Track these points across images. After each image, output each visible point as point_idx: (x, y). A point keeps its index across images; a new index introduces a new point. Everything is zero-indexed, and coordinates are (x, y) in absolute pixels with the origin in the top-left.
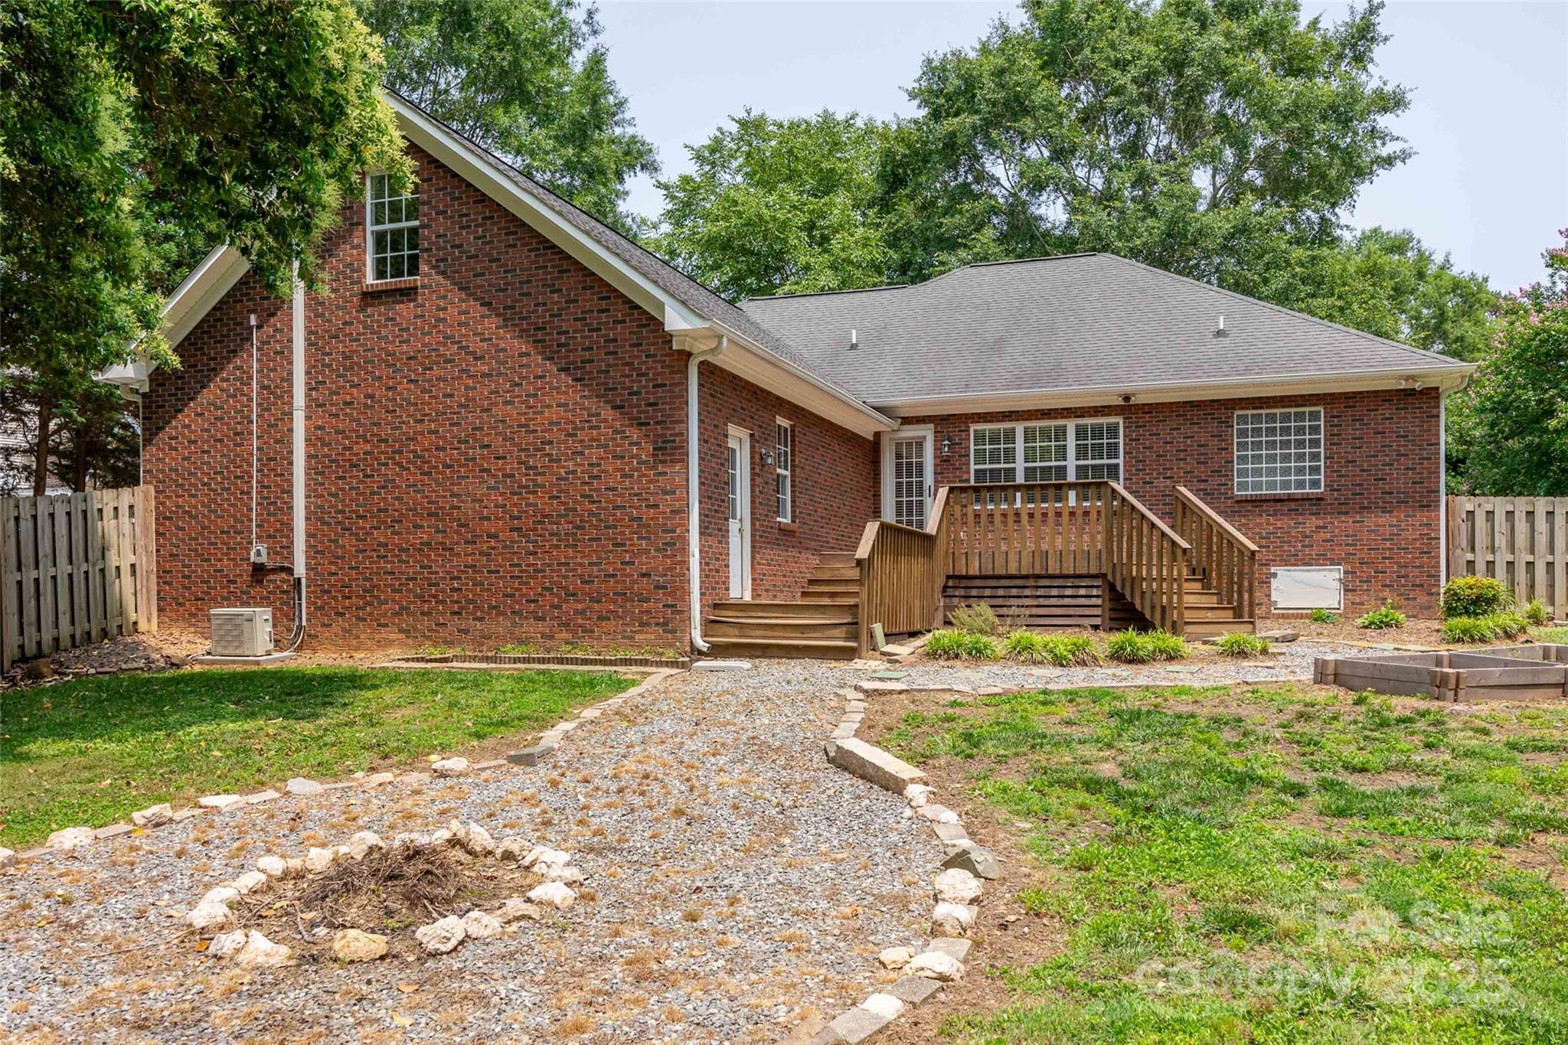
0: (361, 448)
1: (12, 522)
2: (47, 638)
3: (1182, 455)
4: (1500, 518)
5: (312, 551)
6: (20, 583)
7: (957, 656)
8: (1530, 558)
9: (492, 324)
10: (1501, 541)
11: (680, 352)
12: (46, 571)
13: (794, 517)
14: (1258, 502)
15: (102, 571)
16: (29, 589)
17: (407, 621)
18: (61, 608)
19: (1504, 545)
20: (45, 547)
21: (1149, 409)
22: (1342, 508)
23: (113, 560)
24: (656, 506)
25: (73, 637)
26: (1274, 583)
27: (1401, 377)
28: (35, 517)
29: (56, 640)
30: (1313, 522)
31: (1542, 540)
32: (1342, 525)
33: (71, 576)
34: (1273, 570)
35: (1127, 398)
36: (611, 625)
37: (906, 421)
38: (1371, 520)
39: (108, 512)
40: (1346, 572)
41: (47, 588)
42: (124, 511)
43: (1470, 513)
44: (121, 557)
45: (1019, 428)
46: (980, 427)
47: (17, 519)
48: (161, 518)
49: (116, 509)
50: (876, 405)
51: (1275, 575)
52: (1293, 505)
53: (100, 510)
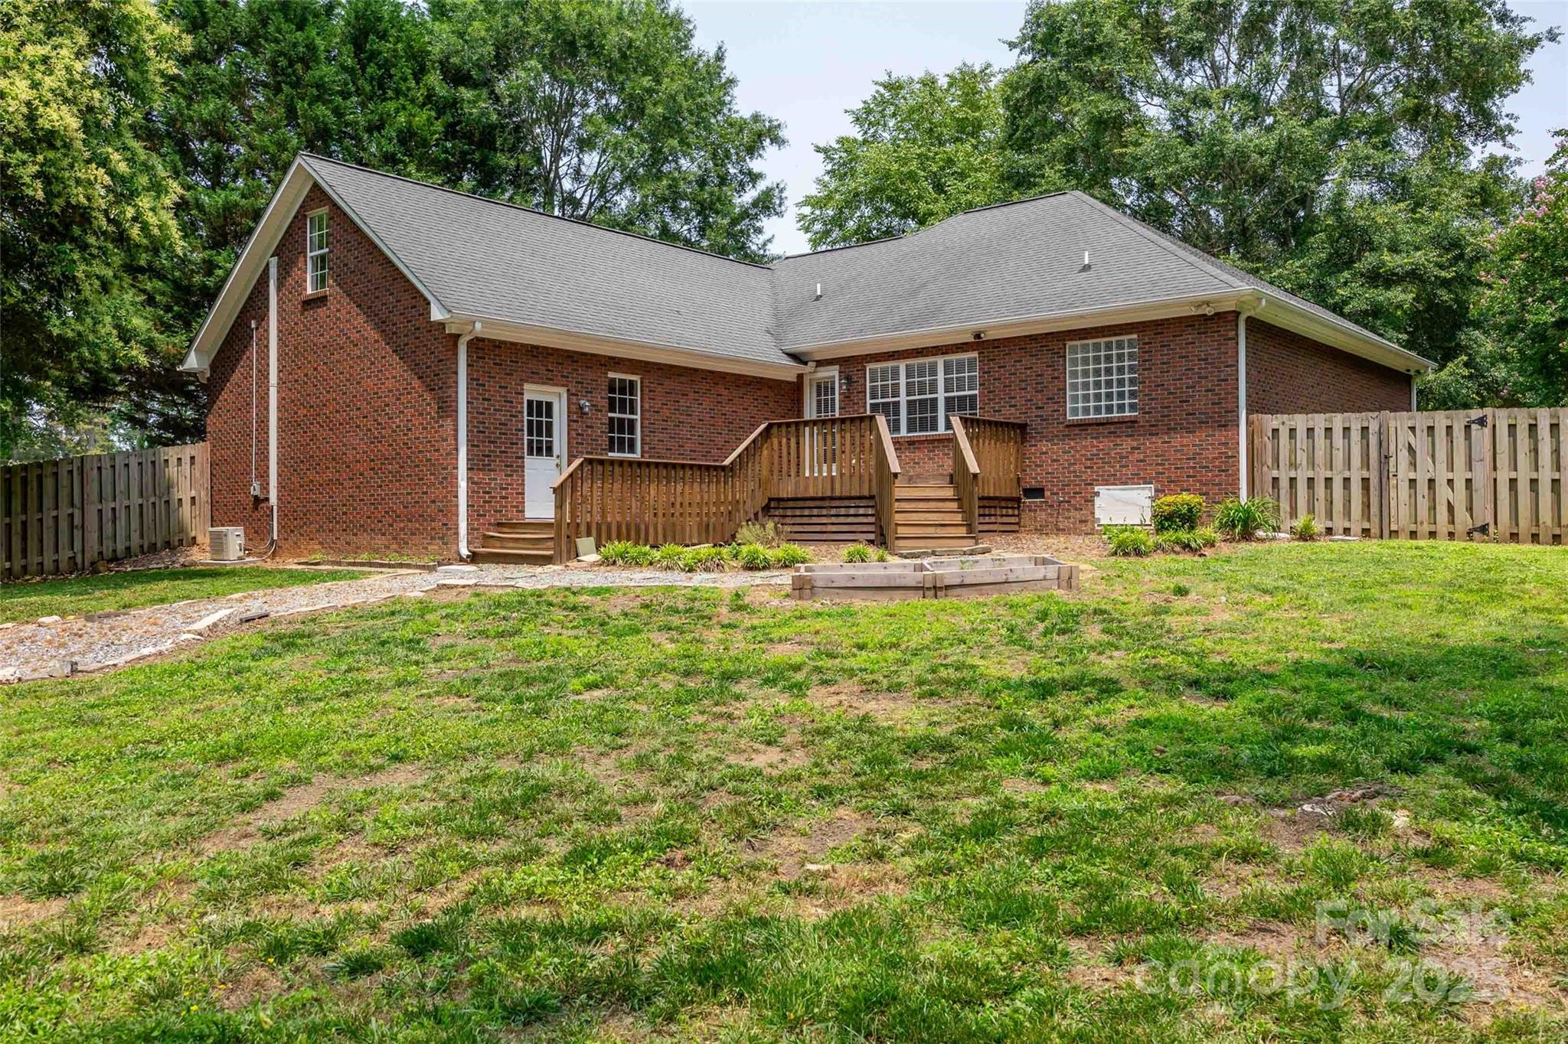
0: (302, 412)
1: (96, 471)
2: (120, 547)
3: (1023, 385)
4: (1301, 434)
5: (281, 487)
6: (100, 511)
7: (614, 563)
8: (1329, 474)
9: (361, 319)
10: (1302, 457)
11: (450, 335)
12: (120, 504)
13: (643, 452)
14: (1083, 426)
15: (167, 502)
16: (108, 515)
17: (321, 537)
18: (133, 527)
19: (1305, 462)
20: (121, 486)
21: (997, 344)
22: (1152, 430)
23: (176, 495)
24: (437, 450)
25: (142, 547)
26: (1098, 501)
27: (1192, 303)
28: (113, 467)
29: (128, 549)
30: (1128, 444)
31: (1339, 456)
32: (1153, 445)
33: (141, 506)
34: (1096, 489)
35: (978, 336)
36: (416, 539)
37: (820, 363)
38: (1177, 440)
39: (173, 461)
40: (1157, 491)
41: (122, 515)
42: (186, 460)
43: (1275, 431)
44: (184, 492)
45: (902, 366)
46: (878, 366)
47: (99, 468)
48: (213, 465)
49: (179, 459)
50: (792, 351)
51: (1097, 494)
52: (1112, 428)
53: (166, 461)
